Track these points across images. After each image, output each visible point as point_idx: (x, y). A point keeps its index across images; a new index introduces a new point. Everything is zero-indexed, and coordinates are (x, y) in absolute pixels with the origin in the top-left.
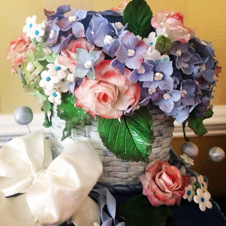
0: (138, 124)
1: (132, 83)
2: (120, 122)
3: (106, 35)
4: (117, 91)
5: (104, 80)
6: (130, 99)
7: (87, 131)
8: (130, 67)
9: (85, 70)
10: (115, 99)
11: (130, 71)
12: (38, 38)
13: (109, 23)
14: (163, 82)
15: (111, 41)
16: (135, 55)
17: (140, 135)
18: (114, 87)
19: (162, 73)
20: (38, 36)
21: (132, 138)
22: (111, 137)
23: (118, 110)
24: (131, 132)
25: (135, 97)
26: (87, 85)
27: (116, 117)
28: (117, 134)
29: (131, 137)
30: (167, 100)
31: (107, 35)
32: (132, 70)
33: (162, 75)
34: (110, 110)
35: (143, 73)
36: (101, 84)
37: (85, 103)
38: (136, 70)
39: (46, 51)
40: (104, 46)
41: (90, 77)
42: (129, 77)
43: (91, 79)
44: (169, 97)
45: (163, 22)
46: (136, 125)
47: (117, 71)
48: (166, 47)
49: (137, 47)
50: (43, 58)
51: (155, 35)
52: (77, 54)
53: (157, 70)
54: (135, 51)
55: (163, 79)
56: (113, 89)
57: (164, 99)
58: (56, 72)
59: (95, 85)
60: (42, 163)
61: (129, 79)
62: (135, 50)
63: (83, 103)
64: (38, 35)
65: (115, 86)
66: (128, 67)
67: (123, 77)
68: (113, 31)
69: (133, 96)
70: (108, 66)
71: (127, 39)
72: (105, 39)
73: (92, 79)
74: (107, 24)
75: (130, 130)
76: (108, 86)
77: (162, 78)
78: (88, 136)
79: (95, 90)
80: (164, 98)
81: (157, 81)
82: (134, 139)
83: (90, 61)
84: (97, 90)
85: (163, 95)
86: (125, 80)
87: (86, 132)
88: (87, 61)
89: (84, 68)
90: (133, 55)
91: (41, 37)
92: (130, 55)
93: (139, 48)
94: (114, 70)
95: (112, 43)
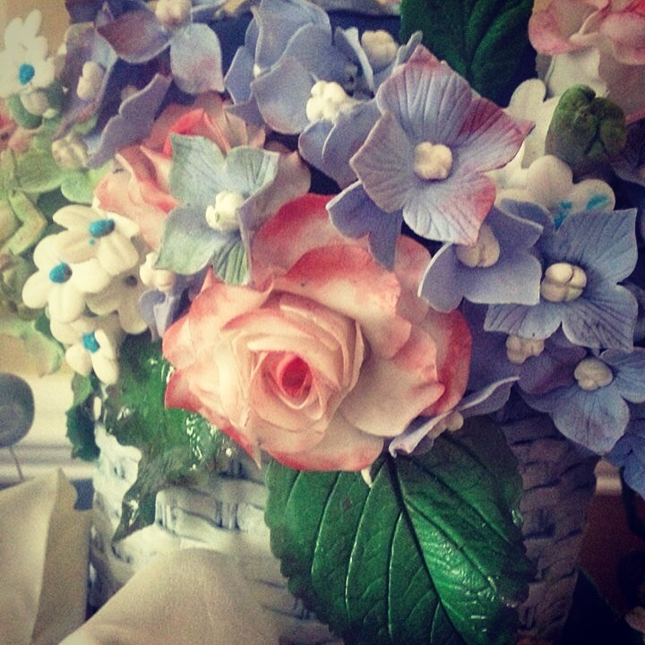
0: (453, 493)
1: (431, 308)
2: (371, 486)
3: (315, 77)
4: (360, 344)
5: (296, 288)
6: (422, 387)
7: (229, 506)
8: (428, 232)
9: (208, 239)
10: (346, 383)
11: (427, 253)
12: (28, 95)
13: (333, 30)
14: (584, 309)
15: (337, 106)
16: (451, 173)
17: (461, 550)
18: (343, 324)
19: (584, 268)
20: (28, 88)
21: (423, 561)
22: (325, 552)
23: (360, 432)
24: (418, 531)
25: (445, 379)
26: (214, 311)
27: (350, 466)
28: (353, 539)
29: (416, 554)
30: (593, 391)
31: (320, 79)
32: (433, 246)
33: (580, 278)
34: (319, 433)
35: (487, 264)
36: (284, 308)
37: (204, 392)
38: (454, 246)
39: (63, 153)
40: (306, 129)
41: (228, 274)
42: (420, 279)
43: (231, 283)
44: (607, 377)
45: (587, 32)
46: (440, 499)
47: (358, 248)
48: (603, 144)
49: (461, 131)
50: (50, 183)
51: (543, 92)
52: (176, 161)
53: (555, 250)
54: (453, 154)
55: (587, 293)
56: (340, 336)
57: (581, 384)
58: (92, 242)
59: (252, 313)
60: (32, 628)
61: (419, 294)
62: (453, 147)
63: (198, 394)
64: (28, 84)
65: (352, 322)
66: (418, 231)
67: (391, 278)
68: (353, 70)
69: (434, 374)
70: (320, 222)
71: (415, 88)
72: (311, 96)
73: (238, 285)
74: (324, 32)
75: (414, 521)
76: (315, 319)
77: (580, 292)
78: (231, 524)
79: (250, 338)
80: (576, 381)
81: (555, 303)
82: (431, 568)
83: (231, 195)
84: (261, 335)
85: (575, 366)
86: (398, 292)
87: (224, 506)
88: (218, 197)
89: (205, 228)
90: (444, 174)
91: (40, 90)
92: (427, 169)
93: (472, 137)
94: (348, 241)
95: (341, 114)
